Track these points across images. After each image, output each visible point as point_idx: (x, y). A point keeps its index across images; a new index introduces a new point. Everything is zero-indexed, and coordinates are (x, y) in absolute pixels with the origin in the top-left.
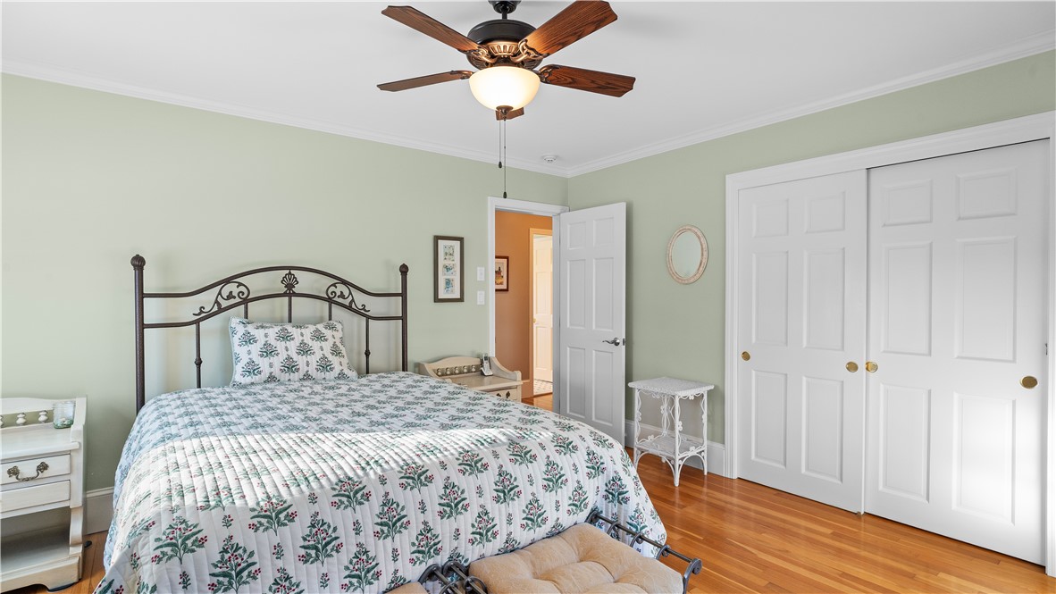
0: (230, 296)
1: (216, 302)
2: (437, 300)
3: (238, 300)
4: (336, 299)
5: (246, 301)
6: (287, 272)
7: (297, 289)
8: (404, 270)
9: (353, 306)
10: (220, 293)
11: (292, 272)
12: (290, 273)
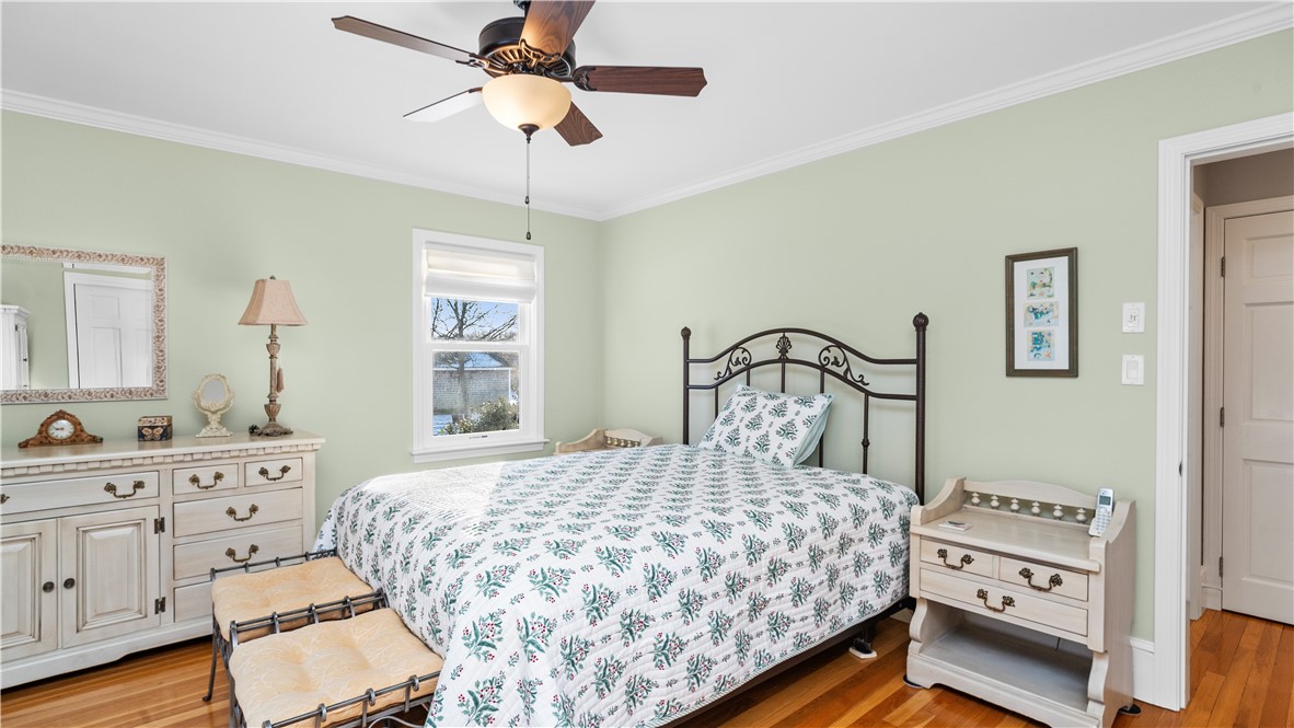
0: (738, 362)
1: (728, 368)
2: (1012, 372)
3: (743, 366)
4: (829, 366)
5: (749, 367)
6: (781, 335)
7: (790, 355)
8: (921, 323)
9: (849, 377)
10: (730, 360)
11: (787, 334)
12: (784, 337)
